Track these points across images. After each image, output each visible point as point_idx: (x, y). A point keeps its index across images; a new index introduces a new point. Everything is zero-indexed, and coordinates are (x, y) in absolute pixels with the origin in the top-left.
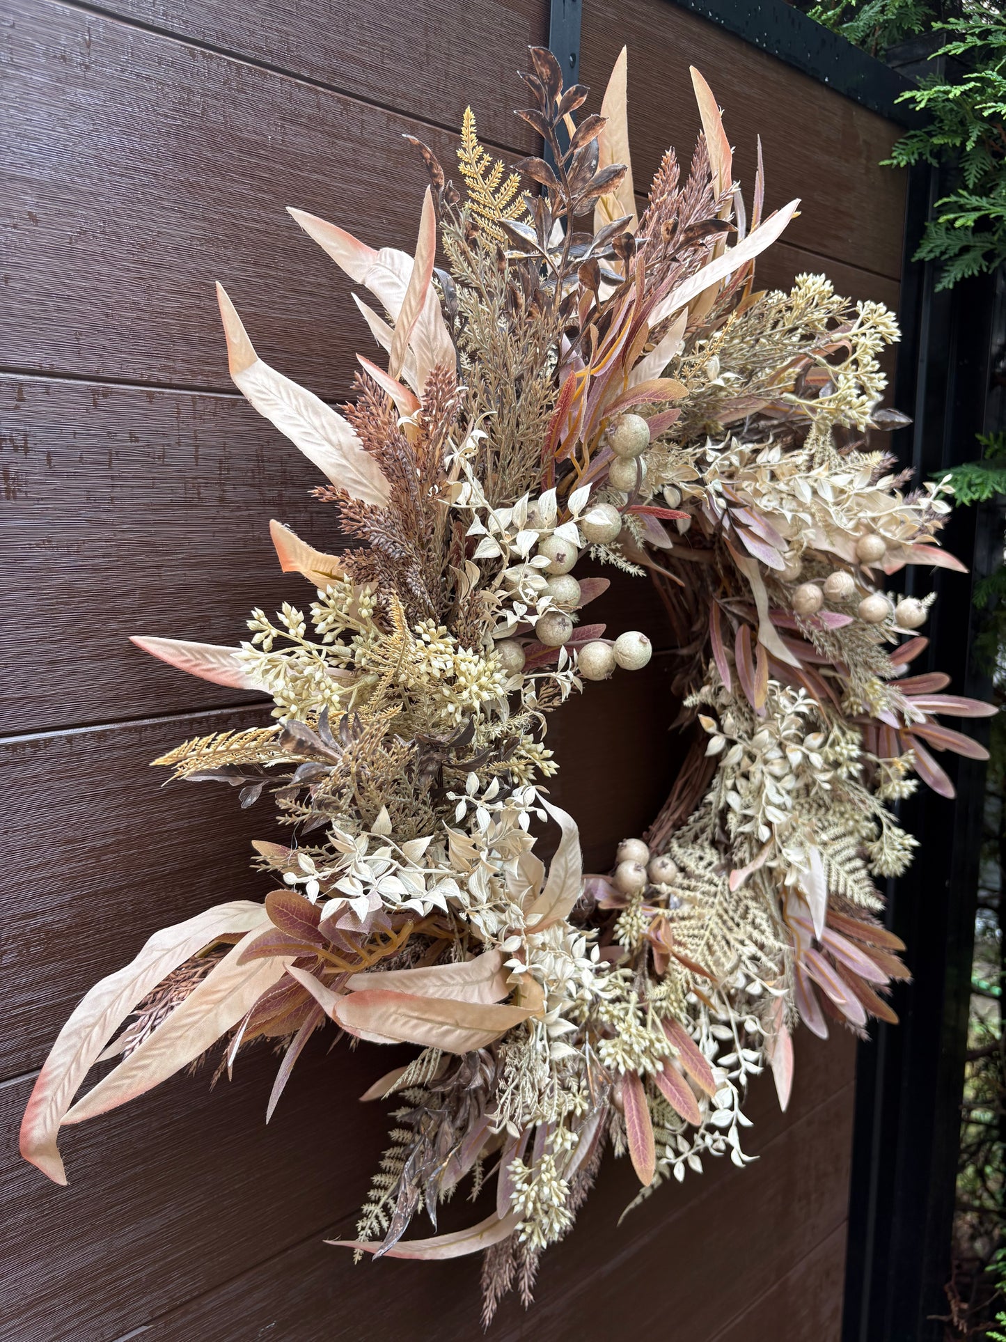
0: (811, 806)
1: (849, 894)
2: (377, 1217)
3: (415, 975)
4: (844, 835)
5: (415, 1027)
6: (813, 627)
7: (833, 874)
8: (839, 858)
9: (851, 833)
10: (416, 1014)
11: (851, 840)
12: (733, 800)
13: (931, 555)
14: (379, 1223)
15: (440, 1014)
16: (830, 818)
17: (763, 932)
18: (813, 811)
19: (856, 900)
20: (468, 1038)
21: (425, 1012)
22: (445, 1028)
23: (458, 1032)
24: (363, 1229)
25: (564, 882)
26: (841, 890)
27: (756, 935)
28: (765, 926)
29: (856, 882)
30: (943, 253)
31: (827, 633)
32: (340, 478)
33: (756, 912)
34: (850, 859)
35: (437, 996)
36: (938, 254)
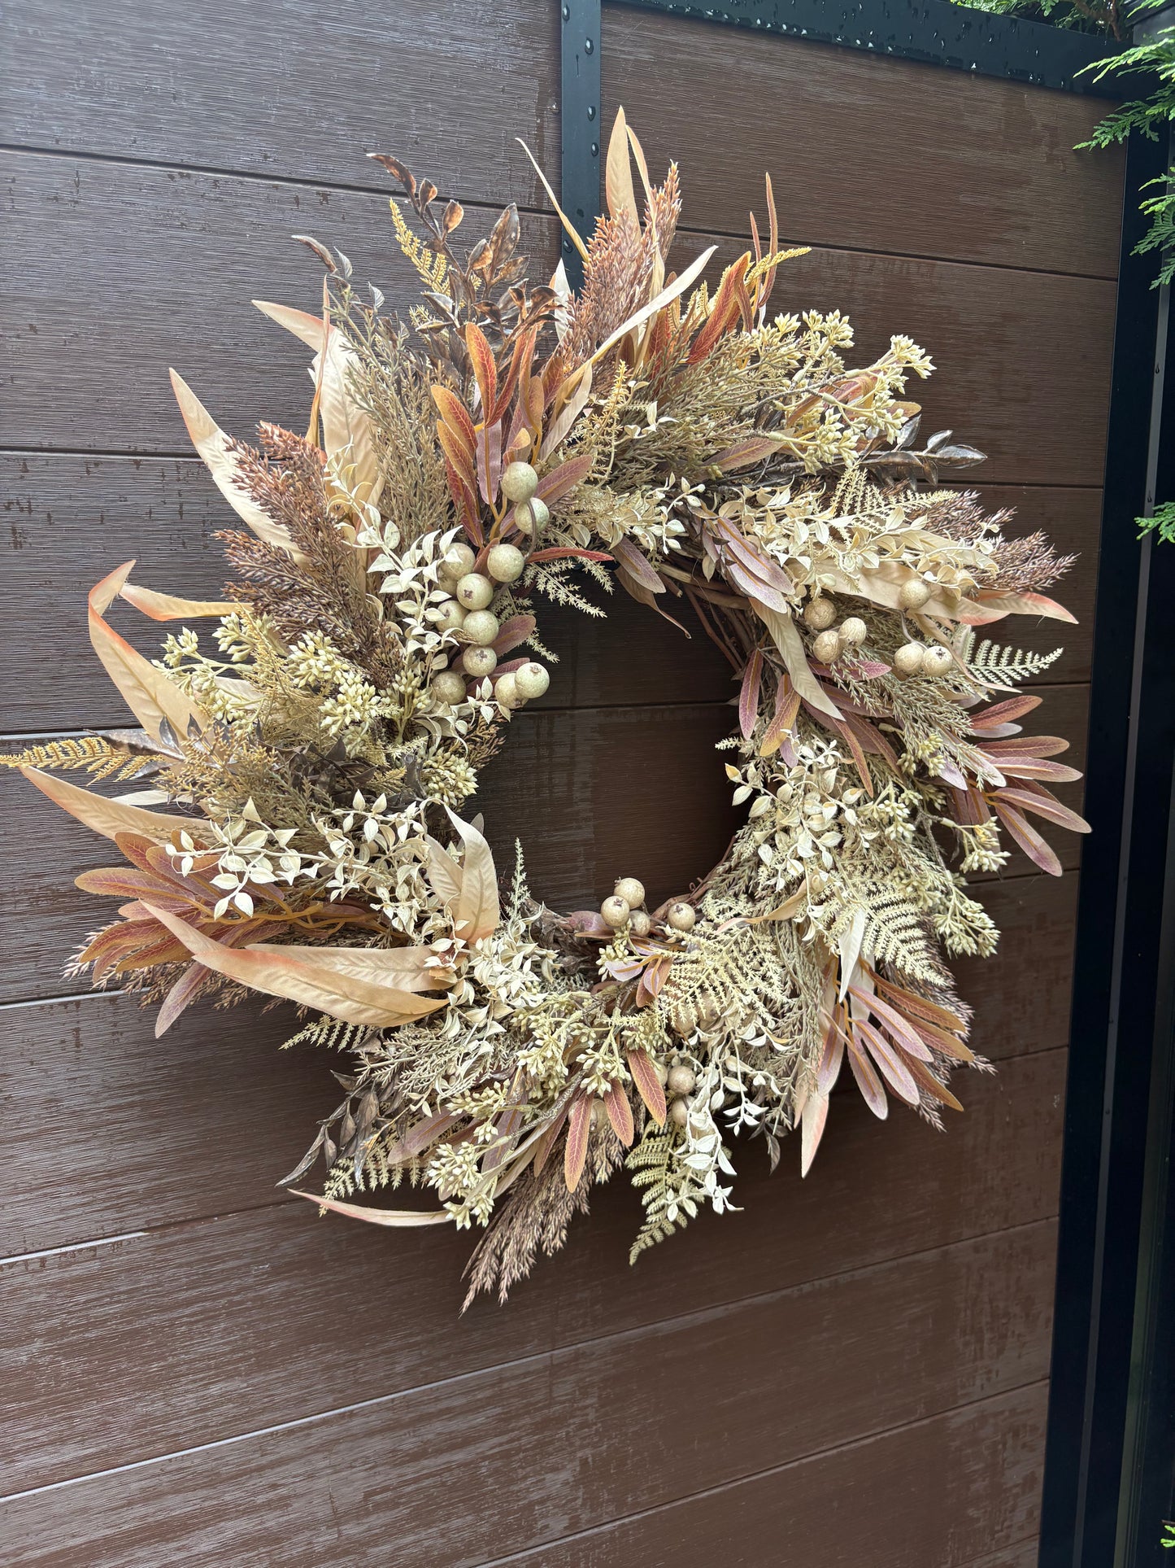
0: (866, 868)
1: (899, 963)
2: (344, 1182)
3: (322, 953)
4: (904, 901)
5: (305, 990)
6: (850, 677)
7: (881, 940)
8: (892, 925)
9: (915, 901)
10: (305, 980)
11: (912, 908)
12: (765, 852)
13: (1040, 605)
14: (346, 1187)
15: (329, 984)
16: (889, 884)
17: (771, 985)
18: (868, 873)
19: (908, 970)
20: (361, 1012)
21: (315, 979)
22: (334, 997)
23: (348, 1003)
24: (330, 1189)
26: (888, 958)
27: (763, 986)
28: (775, 979)
29: (910, 953)
30: (1161, 244)
31: (865, 682)
32: (260, 524)
33: (771, 965)
34: (906, 928)
36: (1156, 244)
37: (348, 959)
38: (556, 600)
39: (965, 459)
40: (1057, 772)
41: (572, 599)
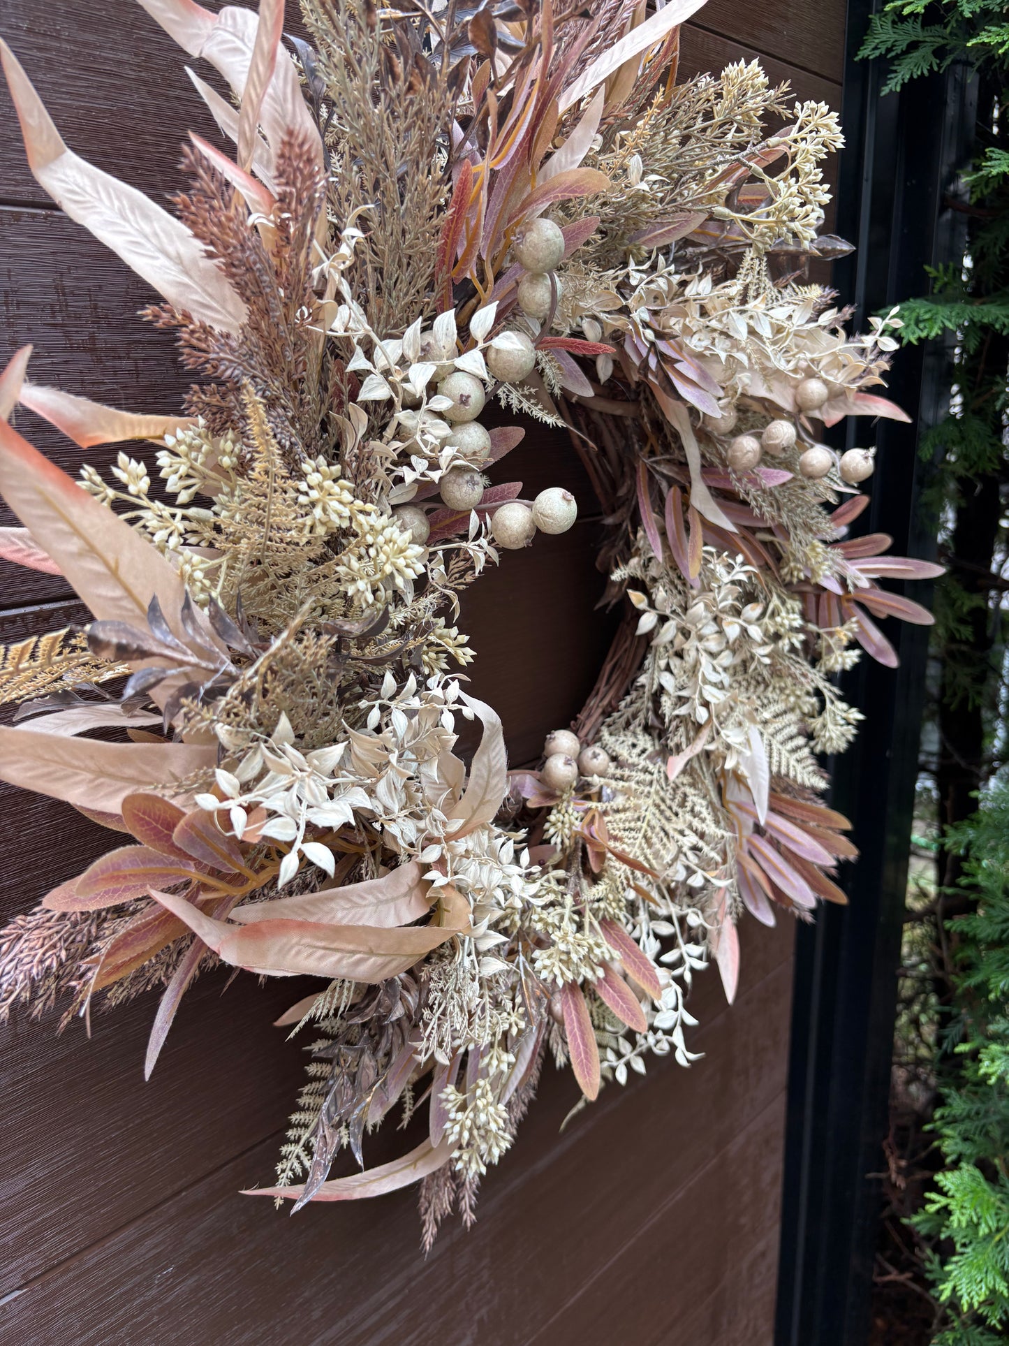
0: (749, 684)
1: (792, 774)
2: (298, 1157)
4: (785, 712)
5: (322, 958)
6: (749, 486)
7: (775, 754)
8: (780, 737)
9: (792, 710)
10: (322, 944)
11: (792, 717)
12: (667, 681)
13: (872, 405)
14: (301, 1163)
15: (350, 942)
16: (770, 695)
17: (703, 820)
18: (752, 688)
19: (799, 780)
20: (384, 966)
21: (334, 941)
22: (358, 956)
23: (373, 960)
24: (283, 1171)
25: (488, 782)
26: (783, 771)
27: (696, 823)
28: (705, 813)
29: (798, 761)
30: (889, 50)
31: (764, 491)
33: (695, 799)
34: (791, 738)
35: (344, 922)
36: (883, 51)
37: (350, 901)
38: (509, 406)
39: (834, 250)
40: (919, 569)
41: (525, 405)
